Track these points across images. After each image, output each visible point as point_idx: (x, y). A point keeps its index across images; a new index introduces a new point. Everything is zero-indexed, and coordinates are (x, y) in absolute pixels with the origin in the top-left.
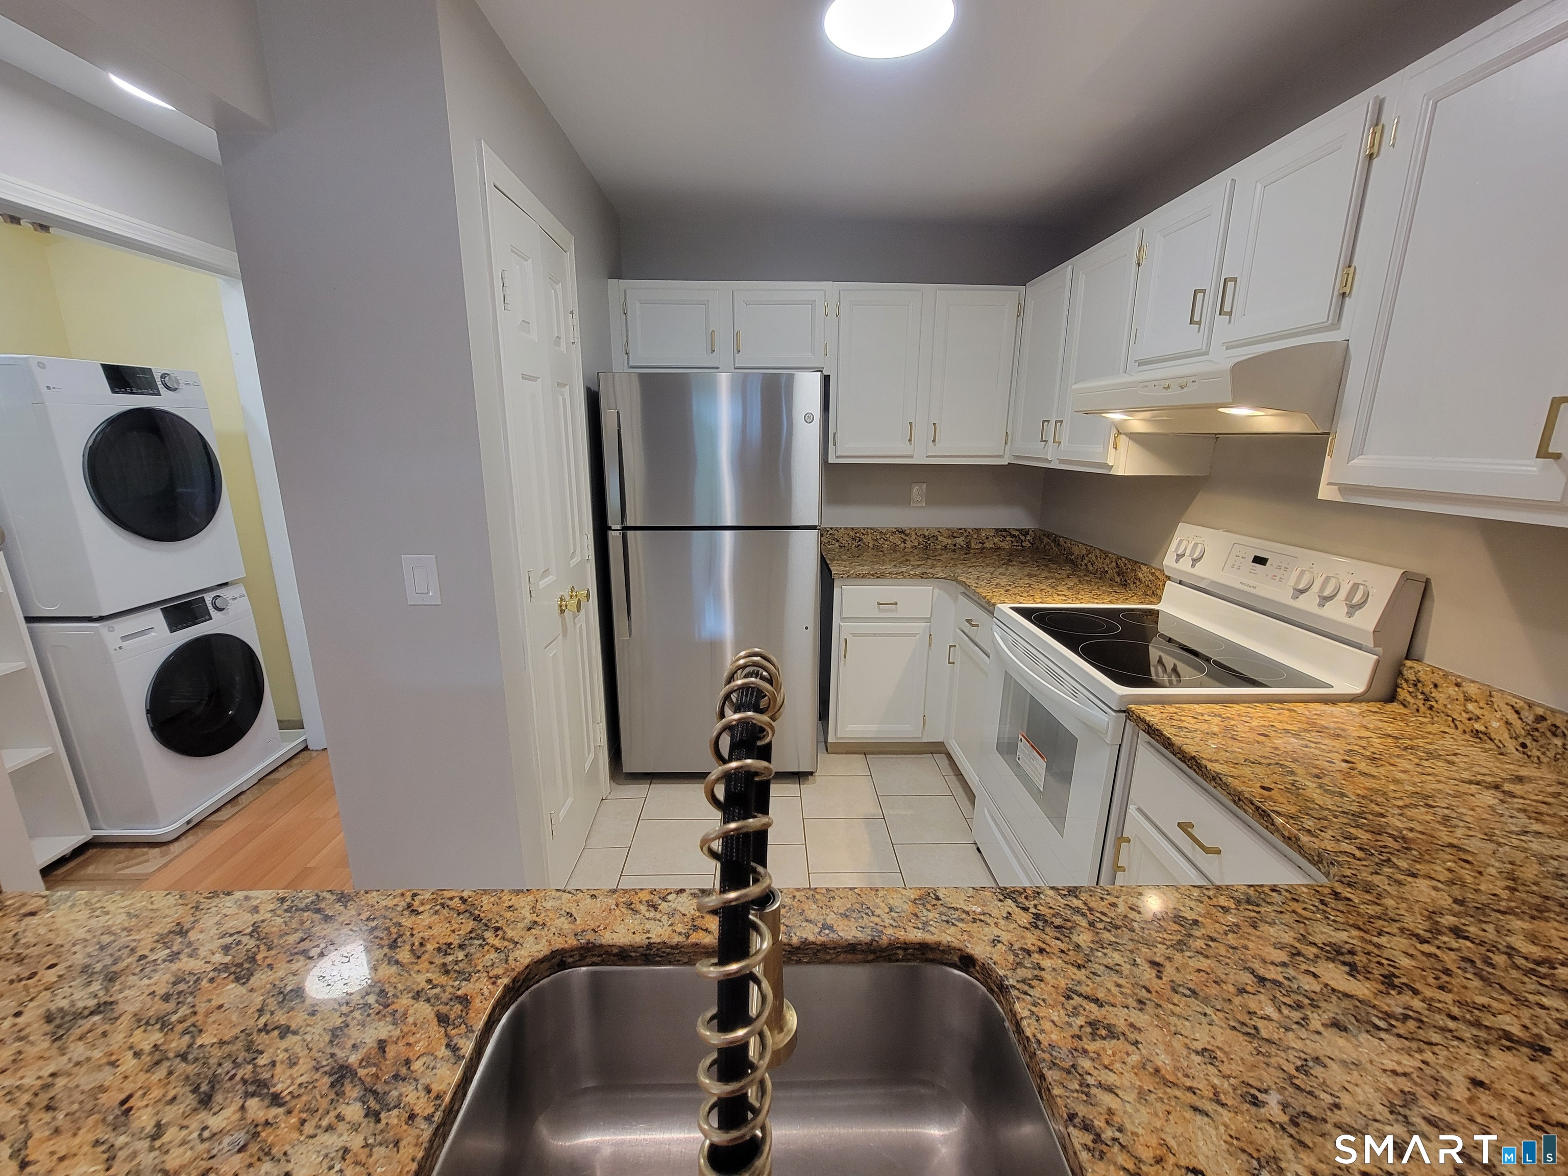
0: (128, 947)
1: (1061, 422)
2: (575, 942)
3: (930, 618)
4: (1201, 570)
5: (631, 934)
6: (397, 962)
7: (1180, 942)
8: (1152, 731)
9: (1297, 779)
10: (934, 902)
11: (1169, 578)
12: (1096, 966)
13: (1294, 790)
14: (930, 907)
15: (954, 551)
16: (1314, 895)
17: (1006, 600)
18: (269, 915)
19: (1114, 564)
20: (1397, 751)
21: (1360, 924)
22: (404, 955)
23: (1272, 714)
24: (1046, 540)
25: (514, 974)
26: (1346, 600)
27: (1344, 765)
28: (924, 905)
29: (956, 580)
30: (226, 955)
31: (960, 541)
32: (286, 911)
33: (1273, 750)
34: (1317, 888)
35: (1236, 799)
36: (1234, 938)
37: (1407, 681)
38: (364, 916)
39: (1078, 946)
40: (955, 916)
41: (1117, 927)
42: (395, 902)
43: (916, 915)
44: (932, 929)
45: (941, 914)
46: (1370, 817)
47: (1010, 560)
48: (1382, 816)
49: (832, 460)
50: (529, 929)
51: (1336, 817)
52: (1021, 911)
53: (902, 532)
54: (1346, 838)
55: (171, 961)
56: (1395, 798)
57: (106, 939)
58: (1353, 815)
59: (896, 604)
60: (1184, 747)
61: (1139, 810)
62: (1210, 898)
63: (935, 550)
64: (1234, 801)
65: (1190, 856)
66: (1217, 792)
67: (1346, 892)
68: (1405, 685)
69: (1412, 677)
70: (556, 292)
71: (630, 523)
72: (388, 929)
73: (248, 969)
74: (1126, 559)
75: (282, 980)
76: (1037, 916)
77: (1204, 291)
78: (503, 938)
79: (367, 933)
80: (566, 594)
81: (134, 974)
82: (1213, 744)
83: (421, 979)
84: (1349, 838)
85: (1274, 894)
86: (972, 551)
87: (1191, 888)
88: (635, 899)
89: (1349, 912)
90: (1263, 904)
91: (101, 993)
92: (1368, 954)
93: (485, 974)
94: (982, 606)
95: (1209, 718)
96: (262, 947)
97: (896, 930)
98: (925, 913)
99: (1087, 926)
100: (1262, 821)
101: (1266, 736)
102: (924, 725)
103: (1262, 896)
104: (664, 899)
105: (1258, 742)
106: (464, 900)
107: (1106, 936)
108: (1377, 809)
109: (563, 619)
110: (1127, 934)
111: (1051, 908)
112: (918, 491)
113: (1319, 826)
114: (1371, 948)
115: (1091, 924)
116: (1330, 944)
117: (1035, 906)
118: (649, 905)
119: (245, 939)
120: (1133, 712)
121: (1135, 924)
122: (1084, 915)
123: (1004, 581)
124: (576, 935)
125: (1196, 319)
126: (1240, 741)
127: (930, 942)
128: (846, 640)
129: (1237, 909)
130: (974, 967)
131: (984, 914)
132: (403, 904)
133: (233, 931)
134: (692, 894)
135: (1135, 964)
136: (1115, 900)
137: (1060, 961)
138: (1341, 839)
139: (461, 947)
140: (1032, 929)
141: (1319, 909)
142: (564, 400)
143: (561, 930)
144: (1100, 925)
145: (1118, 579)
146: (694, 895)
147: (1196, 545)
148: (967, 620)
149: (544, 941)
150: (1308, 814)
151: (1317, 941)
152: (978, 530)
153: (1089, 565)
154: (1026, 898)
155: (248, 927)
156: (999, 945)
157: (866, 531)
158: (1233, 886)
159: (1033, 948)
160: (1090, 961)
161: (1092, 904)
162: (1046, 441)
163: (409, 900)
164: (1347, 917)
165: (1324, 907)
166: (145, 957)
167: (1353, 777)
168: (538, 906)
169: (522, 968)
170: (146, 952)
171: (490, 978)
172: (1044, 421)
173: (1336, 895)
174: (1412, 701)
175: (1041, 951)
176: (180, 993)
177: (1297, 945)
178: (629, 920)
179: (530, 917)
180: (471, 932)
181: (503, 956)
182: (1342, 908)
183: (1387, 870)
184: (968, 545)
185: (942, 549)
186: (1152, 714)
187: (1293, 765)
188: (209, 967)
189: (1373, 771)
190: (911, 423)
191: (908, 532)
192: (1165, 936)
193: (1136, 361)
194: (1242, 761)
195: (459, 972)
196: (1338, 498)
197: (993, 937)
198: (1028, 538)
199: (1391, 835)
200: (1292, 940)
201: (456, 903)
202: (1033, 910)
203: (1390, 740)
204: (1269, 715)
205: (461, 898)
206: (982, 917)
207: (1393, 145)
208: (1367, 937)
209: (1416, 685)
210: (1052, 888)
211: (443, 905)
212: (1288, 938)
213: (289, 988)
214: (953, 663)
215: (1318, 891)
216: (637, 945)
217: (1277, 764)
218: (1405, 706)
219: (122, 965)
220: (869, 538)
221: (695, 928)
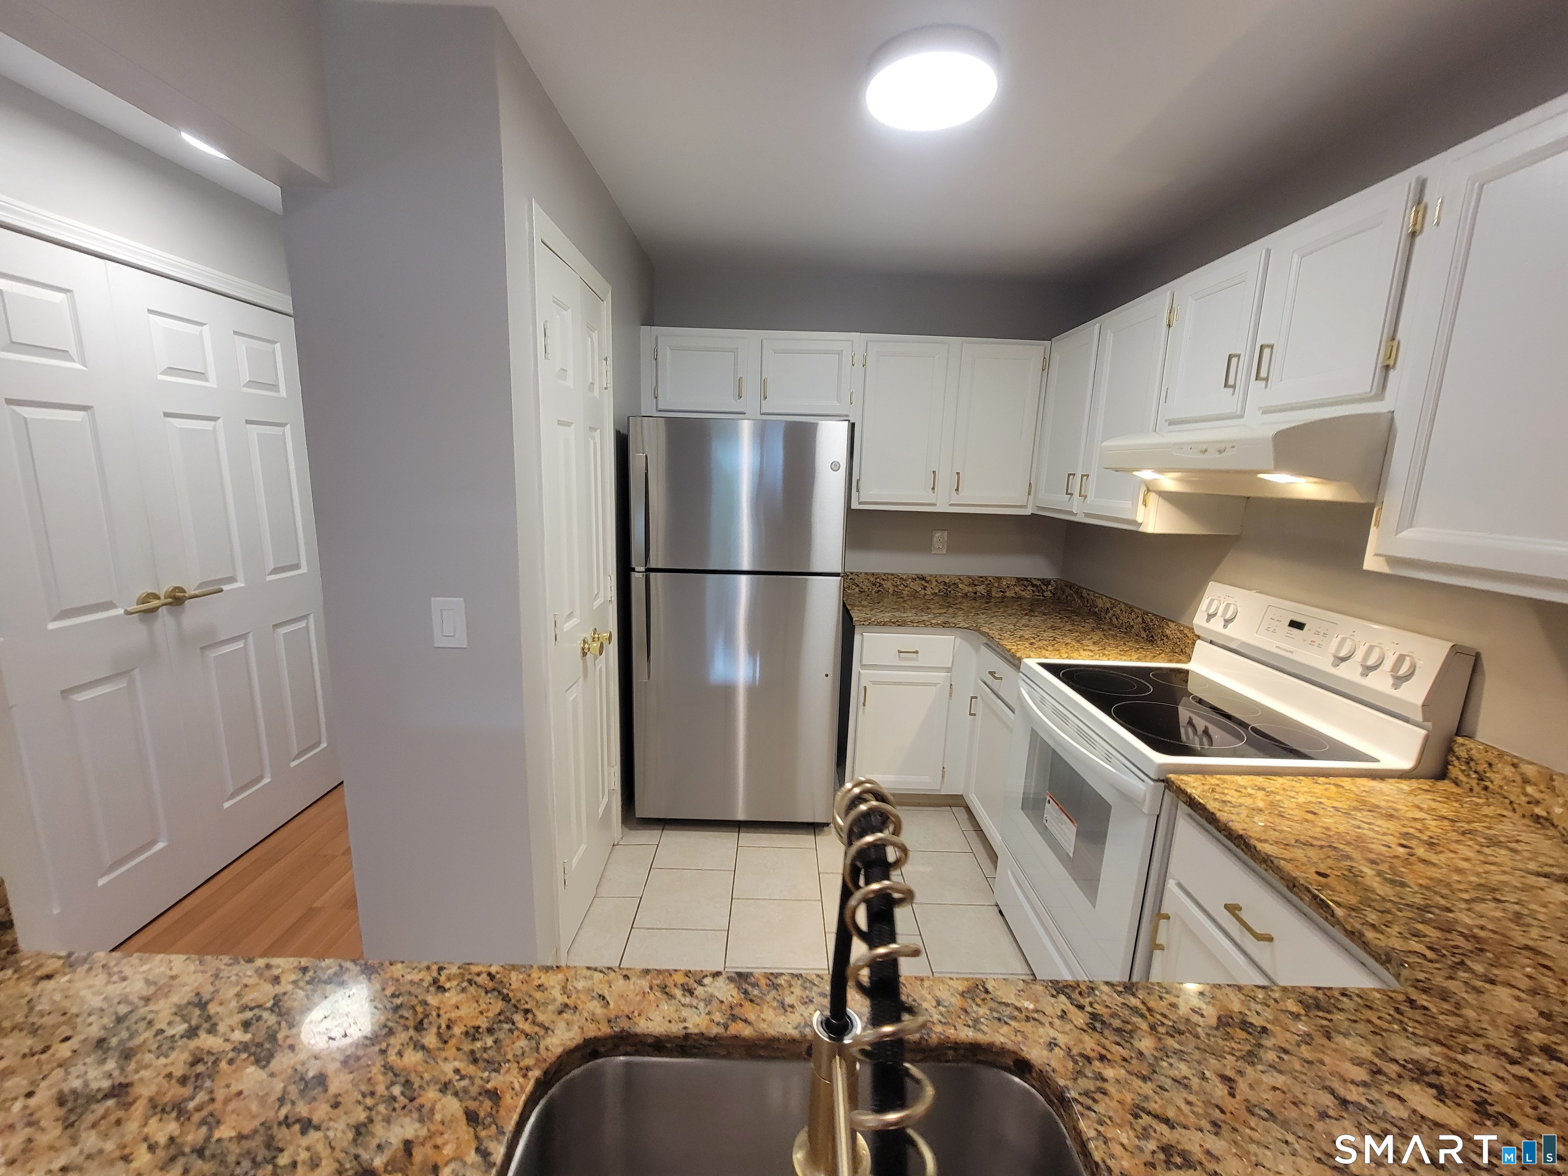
0: (144, 1019)
1: (1088, 476)
2: (609, 1031)
3: (951, 668)
4: (1232, 631)
5: (667, 1023)
6: (423, 1047)
7: (1250, 1053)
8: (1193, 803)
9: (1354, 864)
10: (983, 995)
11: (1199, 637)
12: (1163, 1078)
13: (1352, 877)
14: (979, 1002)
15: (975, 599)
16: (1387, 1002)
17: (1032, 654)
18: (290, 987)
19: (1140, 619)
20: (1455, 836)
21: (1441, 1037)
22: (430, 1039)
23: (1318, 789)
24: (1068, 591)
25: (545, 1066)
26: (1392, 671)
27: (1401, 850)
28: (973, 1000)
29: (979, 631)
30: (246, 1032)
31: (981, 589)
32: (308, 983)
33: (1324, 830)
34: (1390, 994)
35: (1291, 885)
36: (1308, 1051)
37: (1458, 758)
38: (389, 992)
39: (1141, 1053)
40: (1006, 1013)
41: (1181, 1033)
42: (420, 976)
43: (966, 1012)
44: (984, 1028)
45: (991, 1010)
46: (1436, 911)
47: (1031, 611)
48: (1449, 910)
49: (855, 505)
50: (560, 1012)
51: (1400, 910)
52: (1076, 1010)
53: (923, 578)
54: (1415, 936)
55: (189, 1038)
56: (1461, 891)
57: (123, 1009)
58: (1418, 908)
59: (917, 652)
60: (1230, 824)
61: (1180, 885)
62: (1276, 1001)
63: (956, 598)
64: (1288, 887)
65: (1238, 940)
66: (1269, 876)
67: (1422, 1000)
68: (1456, 763)
69: (1464, 755)
70: (592, 339)
71: (653, 565)
72: (413, 1008)
73: (269, 1050)
74: (1154, 615)
75: (303, 1064)
76: (1094, 1016)
77: (1239, 356)
78: (534, 1023)
79: (391, 1011)
80: (588, 635)
81: (150, 1051)
82: (1260, 821)
83: (448, 1069)
84: (1416, 935)
85: (1345, 999)
86: (993, 600)
87: (1255, 989)
88: (670, 982)
89: (1428, 1024)
90: (1335, 1011)
91: (116, 1073)
92: (1455, 1074)
93: (515, 1065)
94: (1006, 659)
95: (1253, 792)
96: (283, 1024)
97: (945, 1028)
98: (975, 1008)
99: (1148, 1030)
100: (1321, 911)
101: (1315, 814)
102: (943, 776)
103: (1332, 1001)
104: (700, 983)
105: (1307, 821)
106: (491, 976)
107: (1171, 1043)
108: (1442, 902)
109: (585, 662)
110: (1192, 1043)
111: (1107, 1006)
112: (939, 538)
113: (1383, 921)
114: (1455, 1067)
115: (1153, 1028)
116: (1412, 1061)
117: (1091, 1004)
118: (684, 989)
119: (266, 1015)
120: (1173, 782)
121: (1199, 1030)
122: (1143, 1016)
123: (1027, 633)
124: (609, 1021)
125: (1231, 382)
126: (1289, 819)
127: (982, 1042)
128: (865, 688)
129: (1307, 1015)
130: (1030, 1072)
131: (1037, 1011)
132: (429, 979)
133: (253, 1005)
134: (728, 978)
135: (1203, 1077)
136: (1174, 1000)
137: (1123, 1071)
138: (1409, 936)
139: (490, 1031)
140: (1090, 1031)
141: (1394, 1019)
142: (595, 444)
143: (593, 1014)
144: (1161, 1030)
145: (1144, 635)
146: (730, 979)
147: (1228, 605)
148: (990, 673)
149: (576, 1027)
150: (1370, 906)
151: (1397, 1057)
152: (999, 579)
153: (1114, 620)
154: (1080, 993)
155: (269, 1000)
156: (1057, 1049)
157: (887, 576)
158: (1299, 988)
159: (1092, 1054)
160: (1155, 1072)
161: (1152, 1004)
162: (1071, 494)
163: (435, 974)
164: (1426, 1029)
165: (1400, 1017)
166: (162, 1031)
167: (1411, 864)
168: (569, 987)
169: (554, 1059)
170: (163, 1026)
171: (521, 1069)
172: (1069, 475)
173: (1411, 1002)
174: (1465, 779)
175: (1102, 1058)
176: (198, 1076)
177: (1376, 1061)
178: (665, 1007)
179: (561, 999)
180: (500, 1014)
181: (533, 1043)
182: (1420, 1019)
183: (1462, 974)
184: (989, 593)
185: (962, 597)
186: (1194, 786)
187: (1348, 849)
188: (228, 1047)
189: (1433, 858)
190: (934, 472)
191: (928, 578)
192: (1233, 1045)
193: (1166, 421)
194: (1293, 842)
195: (488, 1062)
196: (1386, 569)
197: (1049, 1039)
198: (1050, 588)
199: (1462, 934)
200: (1370, 1054)
201: (483, 979)
202: (1088, 1009)
203: (1446, 823)
204: (1316, 790)
205: (489, 974)
206: (1036, 1016)
207: (1438, 224)
208: (1451, 1054)
209: (1468, 763)
210: (1107, 983)
211: (470, 982)
212: (1366, 1052)
213: (311, 1074)
214: (974, 715)
215: (1391, 998)
216: (673, 1036)
217: (1330, 846)
218: (1457, 784)
219: (138, 1041)
220: (889, 584)
221: (734, 1018)
